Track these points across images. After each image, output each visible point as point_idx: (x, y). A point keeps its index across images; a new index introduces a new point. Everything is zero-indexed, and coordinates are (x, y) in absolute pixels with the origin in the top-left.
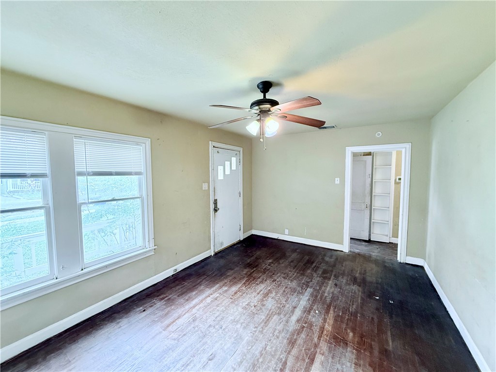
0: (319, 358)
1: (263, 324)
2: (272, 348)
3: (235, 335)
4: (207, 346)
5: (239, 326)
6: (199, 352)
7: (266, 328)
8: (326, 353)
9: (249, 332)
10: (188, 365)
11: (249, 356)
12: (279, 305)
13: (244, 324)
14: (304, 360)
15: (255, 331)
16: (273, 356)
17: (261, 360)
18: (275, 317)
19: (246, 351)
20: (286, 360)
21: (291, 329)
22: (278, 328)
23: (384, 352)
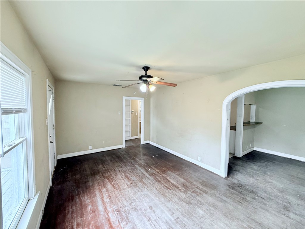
0: (168, 178)
1: (144, 185)
2: (158, 187)
3: (144, 196)
4: (143, 208)
5: (139, 193)
6: (144, 212)
7: (147, 185)
8: (167, 176)
9: (145, 191)
10: (149, 219)
11: (158, 195)
12: (138, 176)
13: (139, 191)
14: (167, 182)
15: (146, 189)
16: (161, 188)
17: (161, 192)
18: (143, 180)
19: (155, 195)
20: (165, 186)
21: (152, 179)
22: (149, 182)
23: (172, 166)
